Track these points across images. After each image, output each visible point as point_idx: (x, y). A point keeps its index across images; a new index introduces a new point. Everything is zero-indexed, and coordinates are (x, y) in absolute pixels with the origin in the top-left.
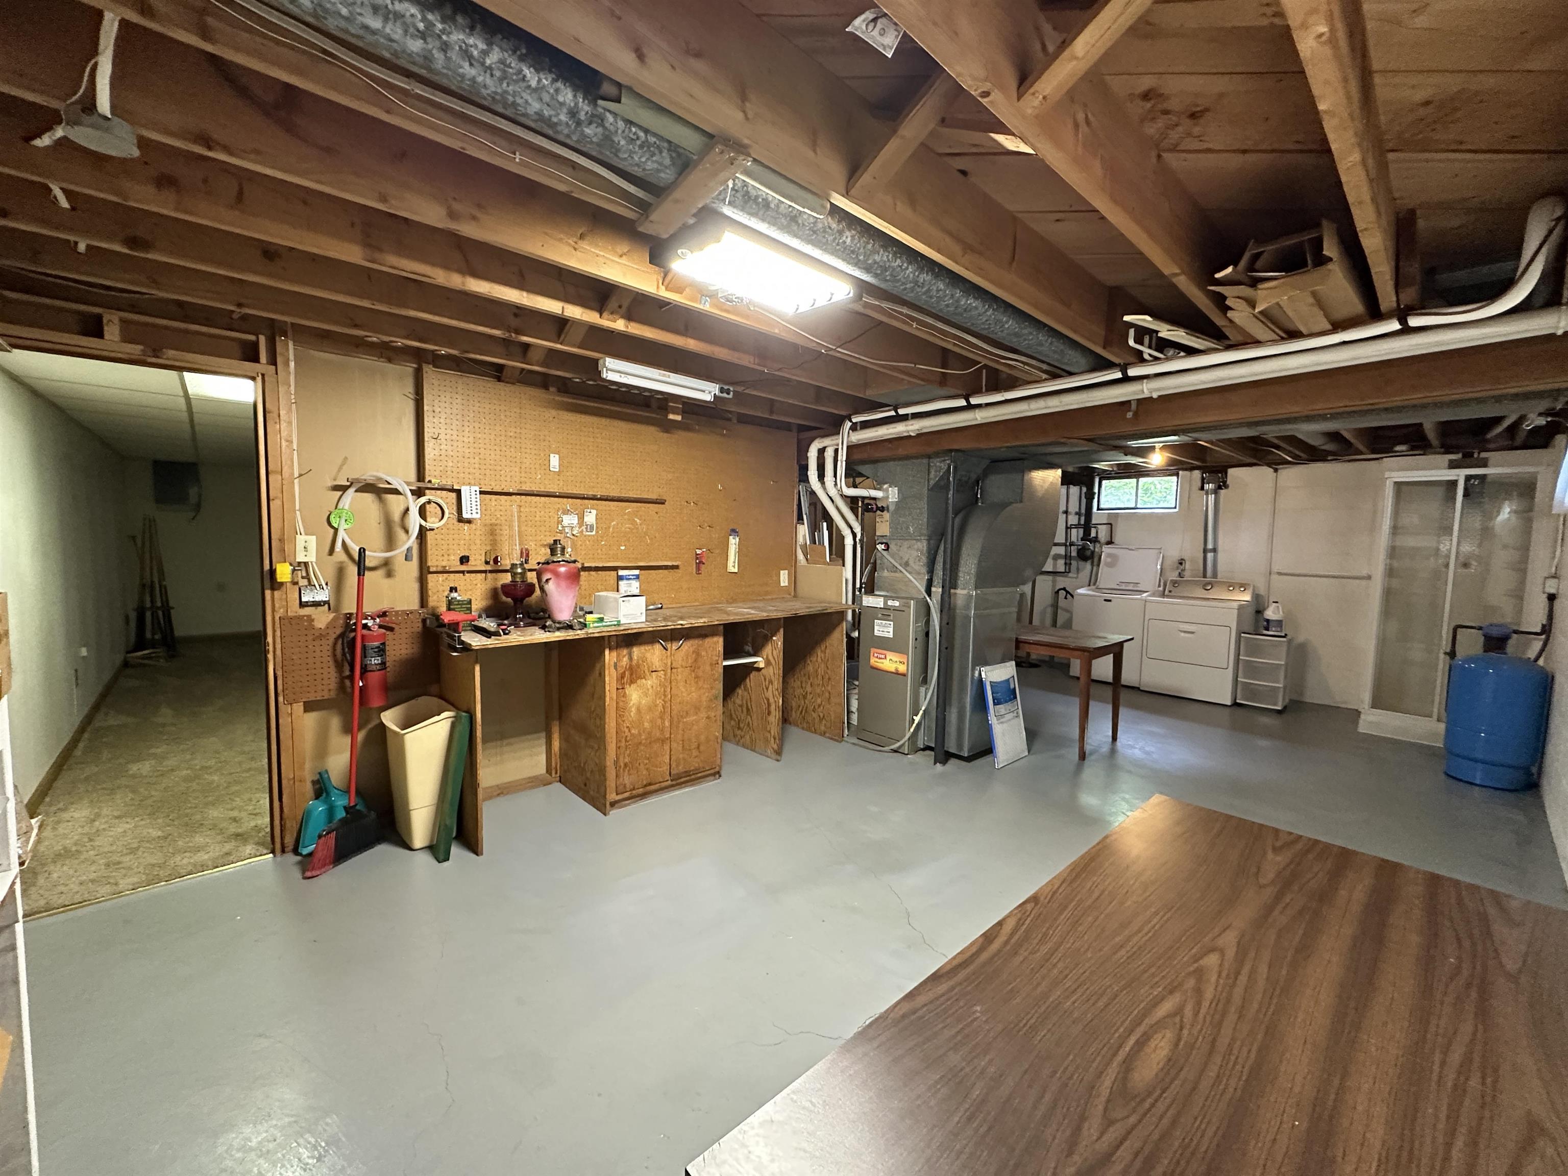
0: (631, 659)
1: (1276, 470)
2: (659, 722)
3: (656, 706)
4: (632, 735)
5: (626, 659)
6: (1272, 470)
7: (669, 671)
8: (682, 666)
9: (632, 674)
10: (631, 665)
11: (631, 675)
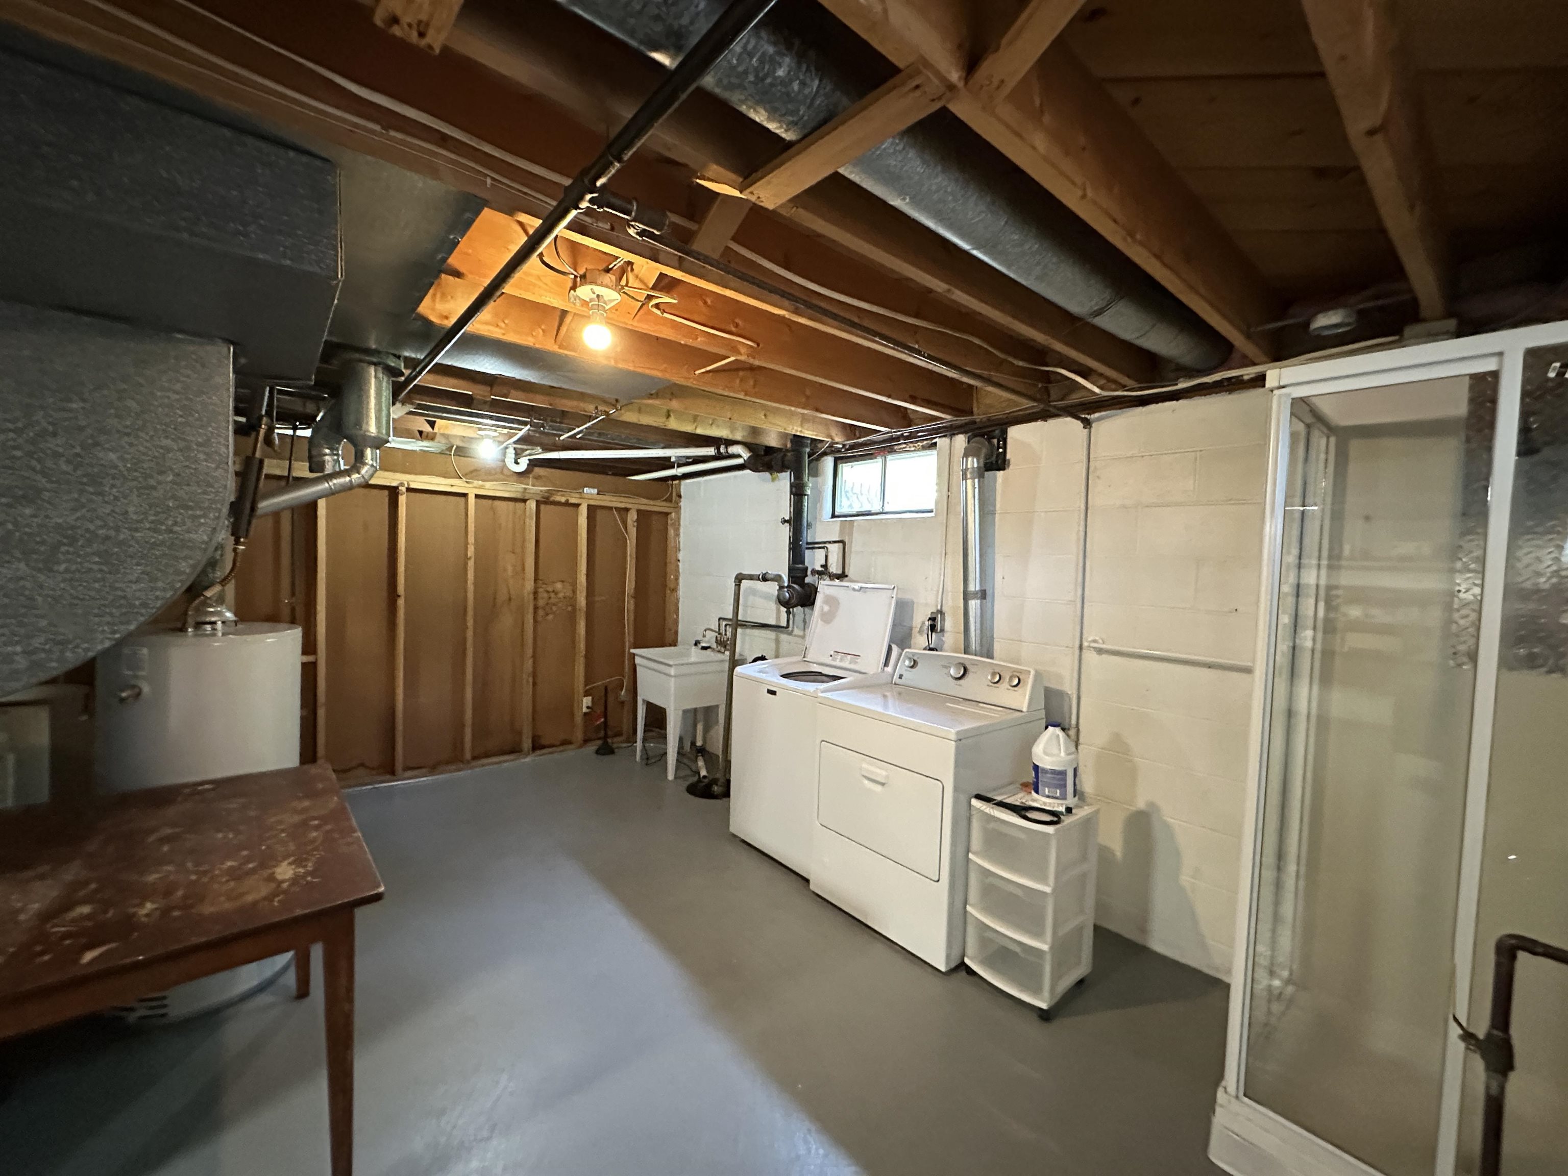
1: (1087, 423)
6: (1078, 424)
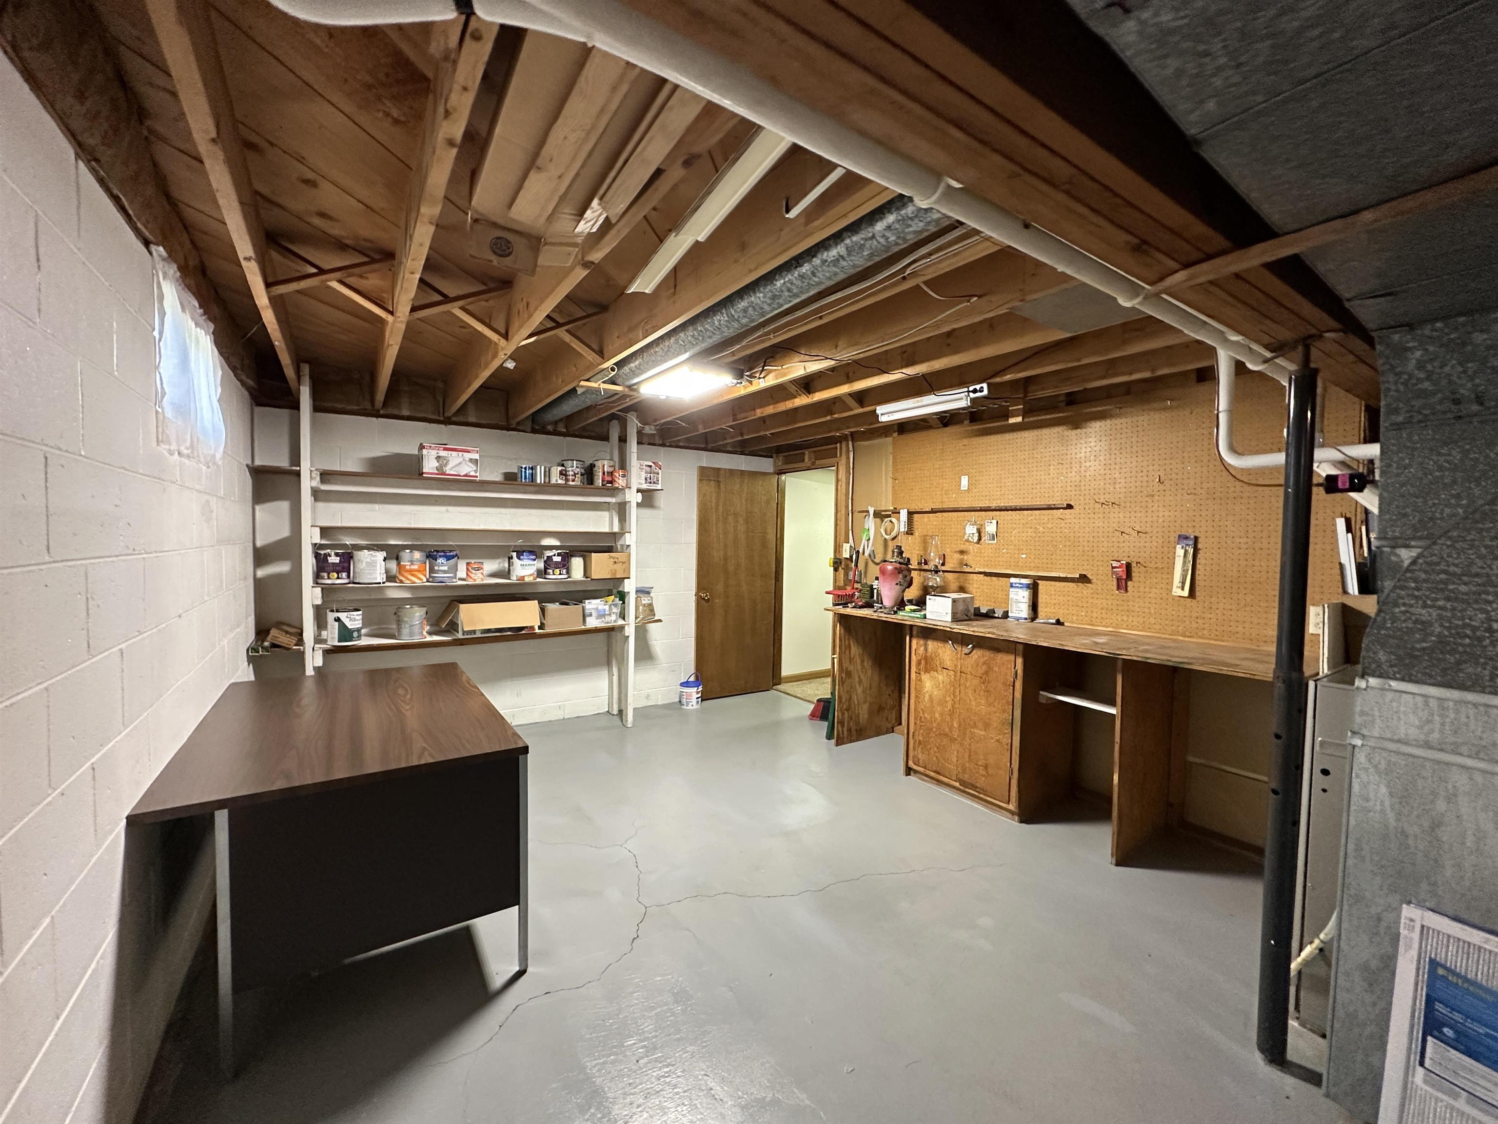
0: (926, 649)
2: (948, 718)
3: (947, 702)
4: (925, 718)
5: (922, 648)
7: (959, 673)
8: (971, 674)
9: (928, 664)
10: (926, 656)
11: (926, 663)
